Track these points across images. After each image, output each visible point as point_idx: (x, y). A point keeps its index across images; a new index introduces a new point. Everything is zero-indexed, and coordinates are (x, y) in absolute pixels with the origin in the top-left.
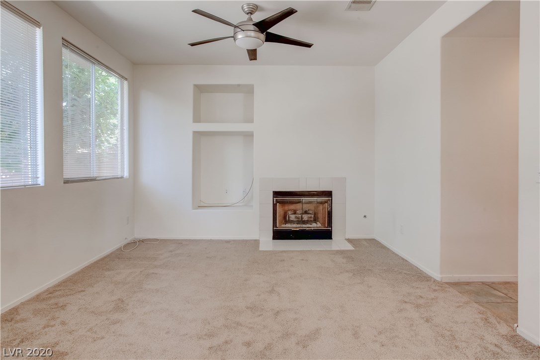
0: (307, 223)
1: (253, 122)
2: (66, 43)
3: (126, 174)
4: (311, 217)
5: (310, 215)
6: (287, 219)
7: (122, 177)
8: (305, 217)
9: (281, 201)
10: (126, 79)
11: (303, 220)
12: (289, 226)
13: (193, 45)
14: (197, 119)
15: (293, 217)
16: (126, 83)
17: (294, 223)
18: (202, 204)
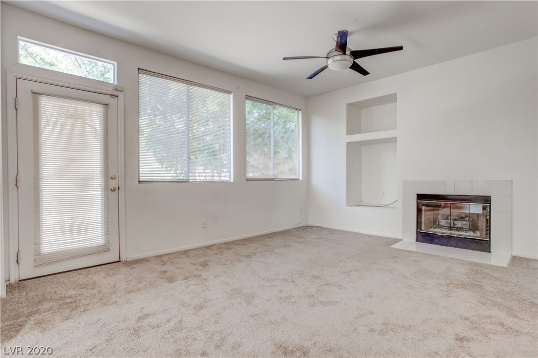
0: (462, 230)
1: (396, 129)
2: (248, 97)
3: (301, 178)
4: (466, 225)
5: (465, 222)
6: (437, 223)
7: (298, 180)
8: (459, 224)
9: (426, 203)
10: (300, 110)
11: (456, 226)
12: (438, 231)
13: (311, 78)
14: (349, 133)
15: (443, 222)
16: (300, 112)
17: (446, 229)
18: (363, 204)
